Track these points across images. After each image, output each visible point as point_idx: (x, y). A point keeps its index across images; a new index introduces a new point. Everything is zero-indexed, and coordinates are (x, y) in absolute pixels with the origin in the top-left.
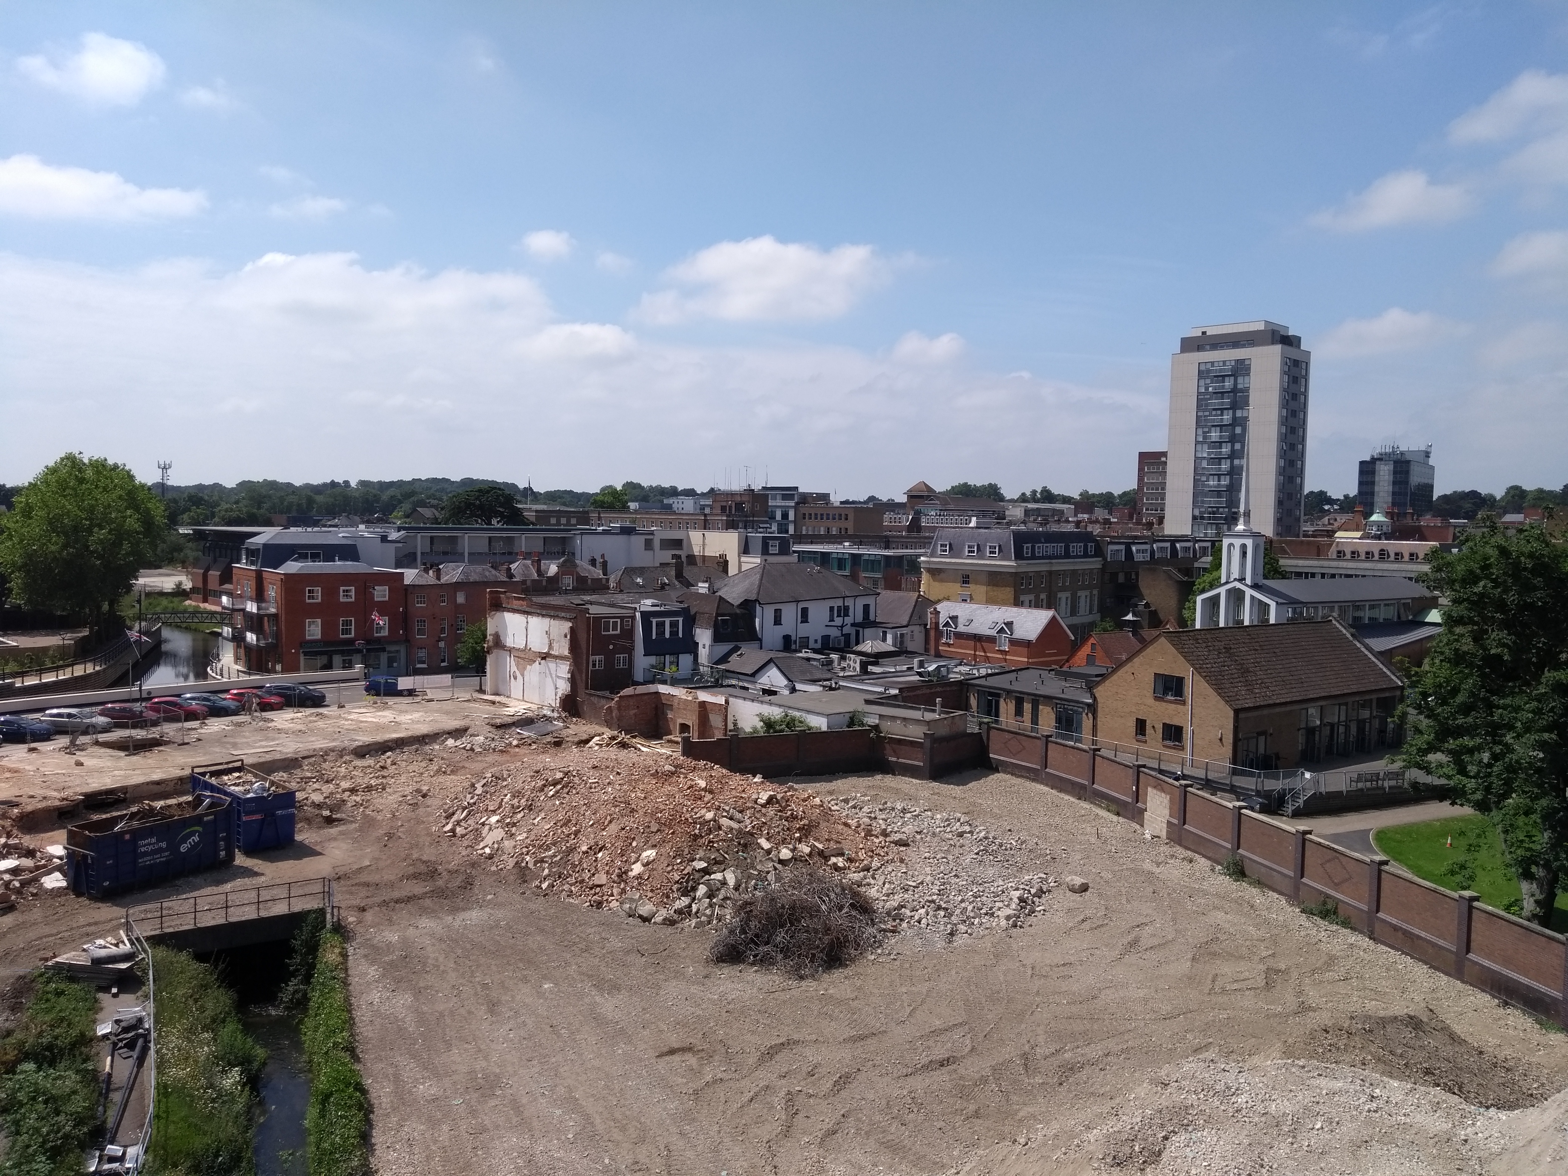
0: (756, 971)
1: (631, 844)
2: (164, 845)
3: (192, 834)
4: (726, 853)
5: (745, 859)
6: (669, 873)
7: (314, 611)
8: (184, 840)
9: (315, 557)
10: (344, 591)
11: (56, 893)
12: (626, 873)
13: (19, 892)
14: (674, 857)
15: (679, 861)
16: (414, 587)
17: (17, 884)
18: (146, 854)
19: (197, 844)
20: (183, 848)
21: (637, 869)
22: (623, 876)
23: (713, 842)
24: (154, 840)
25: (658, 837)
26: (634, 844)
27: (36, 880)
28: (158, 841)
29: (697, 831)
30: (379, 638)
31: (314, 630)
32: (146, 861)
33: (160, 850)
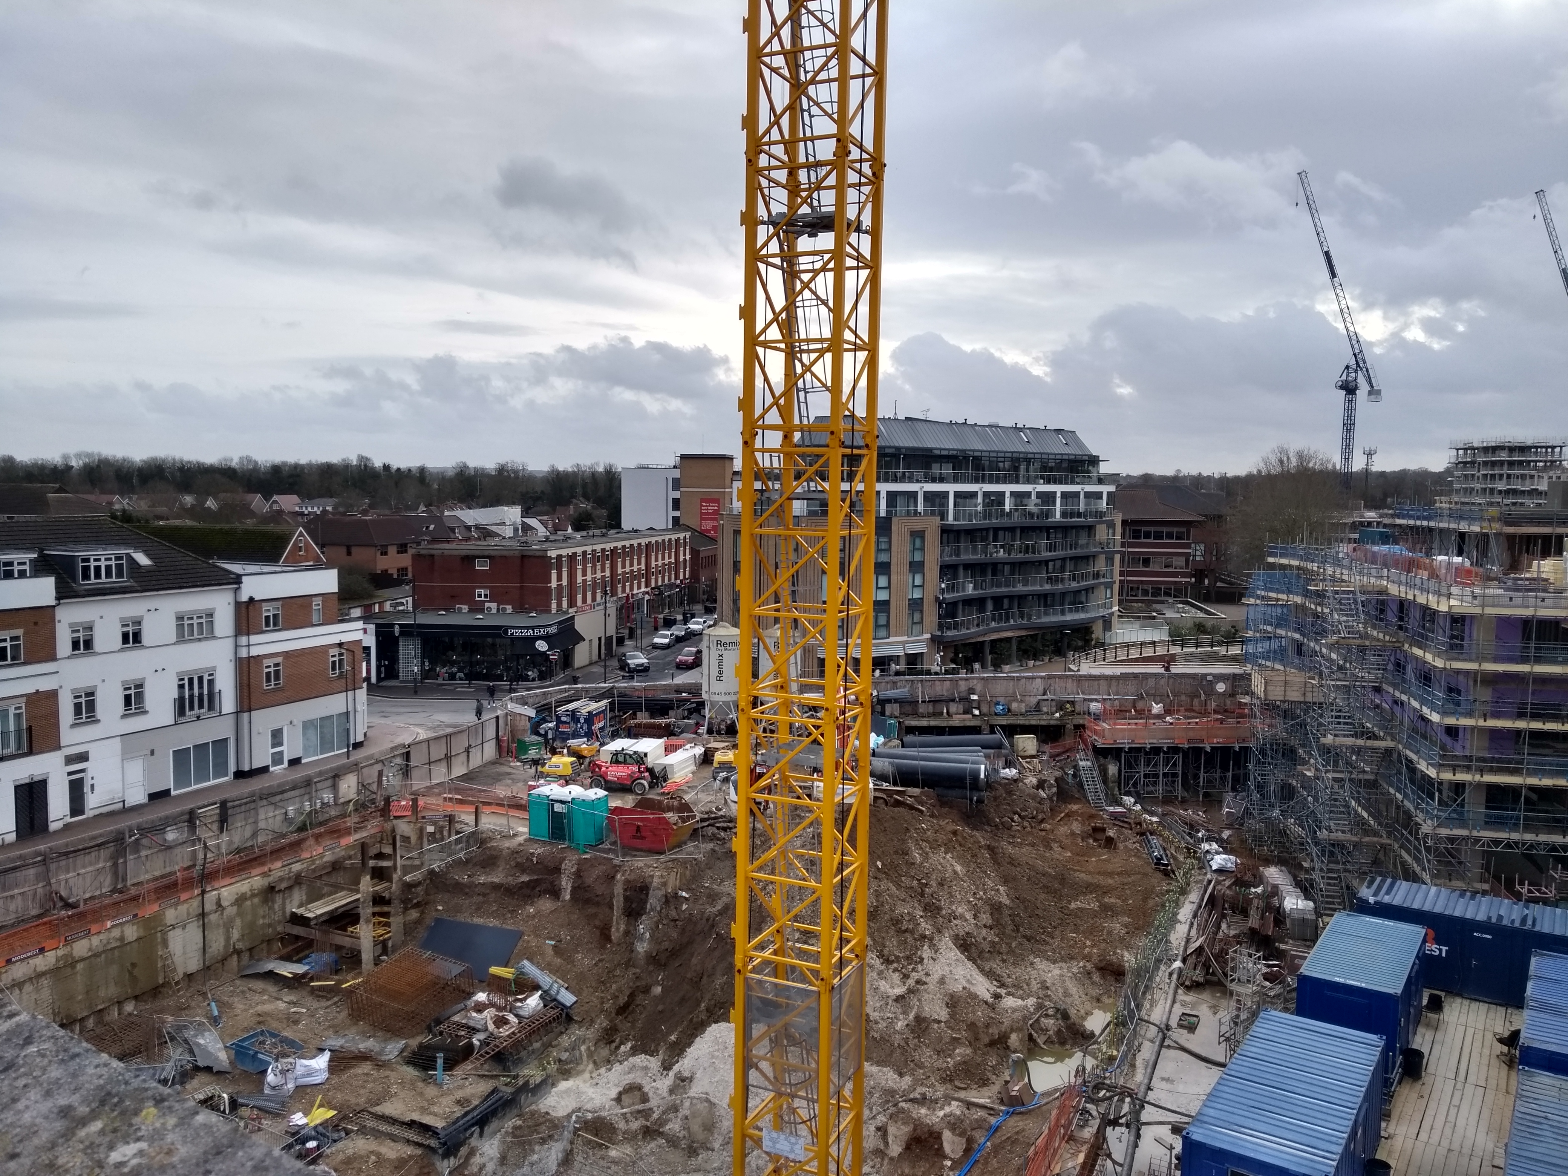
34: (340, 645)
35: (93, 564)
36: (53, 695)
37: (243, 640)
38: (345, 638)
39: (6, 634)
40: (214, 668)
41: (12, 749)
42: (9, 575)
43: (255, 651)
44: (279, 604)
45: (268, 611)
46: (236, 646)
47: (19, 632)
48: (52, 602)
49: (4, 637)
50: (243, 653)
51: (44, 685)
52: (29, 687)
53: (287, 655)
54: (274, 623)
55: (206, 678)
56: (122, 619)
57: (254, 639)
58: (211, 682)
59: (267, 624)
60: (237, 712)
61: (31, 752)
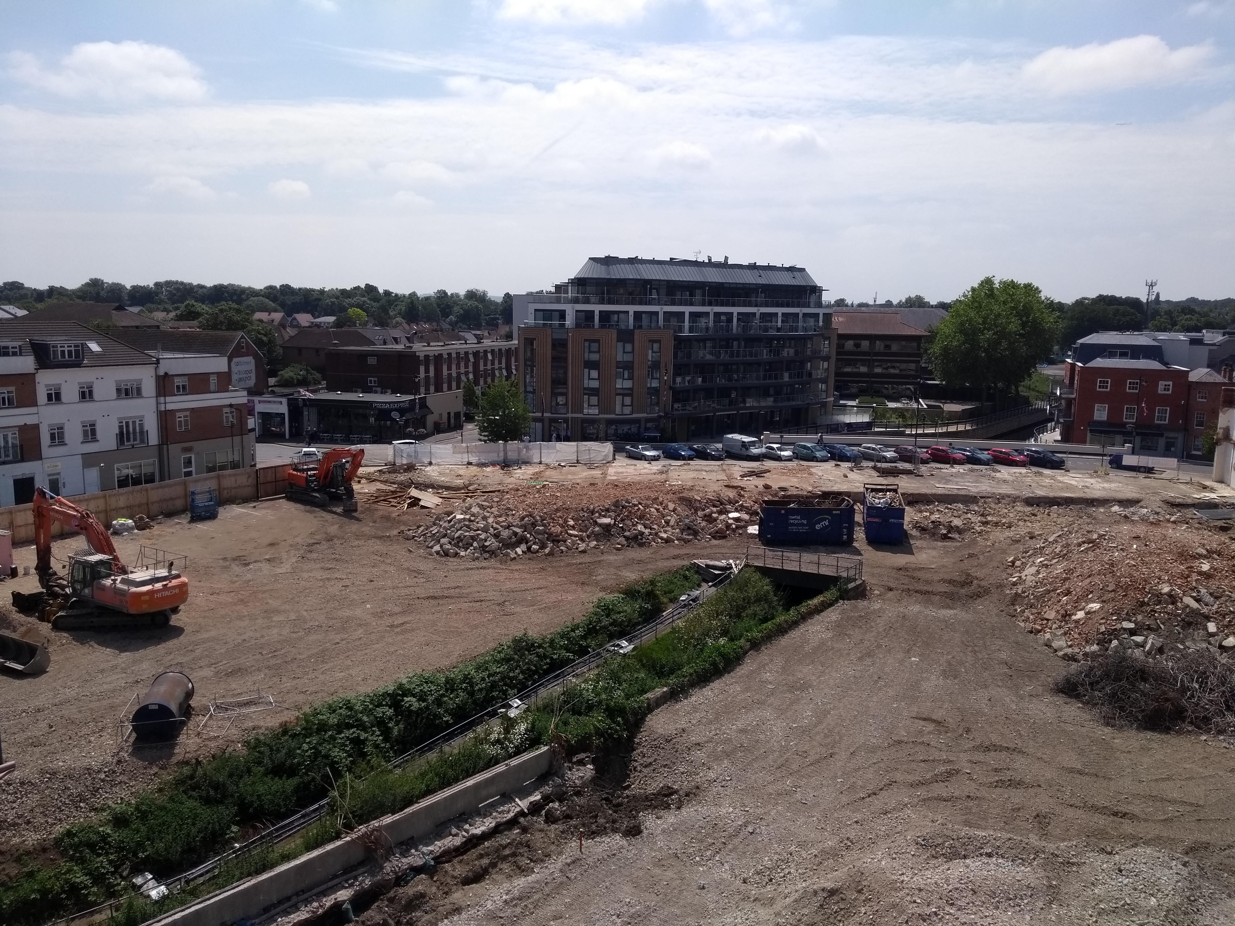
0: (1079, 708)
1: (1087, 595)
2: (805, 522)
3: (825, 519)
4: (1163, 624)
5: (1179, 633)
6: (1100, 624)
7: (1102, 398)
8: (819, 521)
9: (1123, 355)
10: (1130, 383)
11: (752, 536)
12: (1070, 615)
13: (734, 531)
14: (1112, 614)
15: (1114, 618)
16: (1198, 384)
17: (734, 526)
18: (793, 524)
19: (827, 527)
20: (818, 527)
21: (1080, 615)
22: (1066, 616)
23: (1156, 612)
24: (799, 518)
25: (1112, 595)
26: (1090, 596)
27: (746, 527)
28: (801, 519)
29: (1146, 600)
30: (1159, 426)
31: (1101, 414)
32: (794, 529)
33: (802, 525)
34: (231, 406)
35: (60, 349)
36: (36, 427)
37: (162, 399)
38: (234, 401)
39: (5, 390)
40: (143, 416)
41: (11, 458)
42: (6, 354)
43: (170, 407)
44: (186, 379)
45: (178, 381)
46: (158, 403)
47: (12, 389)
48: (33, 371)
49: (4, 391)
50: (162, 408)
51: (31, 420)
52: (21, 421)
53: (193, 410)
54: (184, 390)
55: (138, 423)
56: (79, 383)
57: (168, 399)
58: (141, 426)
59: (178, 390)
60: (159, 445)
61: (23, 460)
